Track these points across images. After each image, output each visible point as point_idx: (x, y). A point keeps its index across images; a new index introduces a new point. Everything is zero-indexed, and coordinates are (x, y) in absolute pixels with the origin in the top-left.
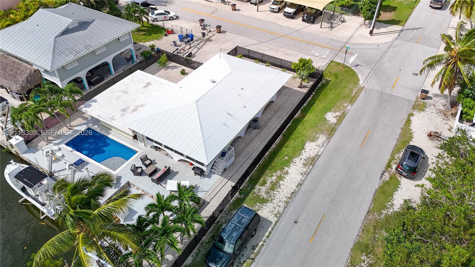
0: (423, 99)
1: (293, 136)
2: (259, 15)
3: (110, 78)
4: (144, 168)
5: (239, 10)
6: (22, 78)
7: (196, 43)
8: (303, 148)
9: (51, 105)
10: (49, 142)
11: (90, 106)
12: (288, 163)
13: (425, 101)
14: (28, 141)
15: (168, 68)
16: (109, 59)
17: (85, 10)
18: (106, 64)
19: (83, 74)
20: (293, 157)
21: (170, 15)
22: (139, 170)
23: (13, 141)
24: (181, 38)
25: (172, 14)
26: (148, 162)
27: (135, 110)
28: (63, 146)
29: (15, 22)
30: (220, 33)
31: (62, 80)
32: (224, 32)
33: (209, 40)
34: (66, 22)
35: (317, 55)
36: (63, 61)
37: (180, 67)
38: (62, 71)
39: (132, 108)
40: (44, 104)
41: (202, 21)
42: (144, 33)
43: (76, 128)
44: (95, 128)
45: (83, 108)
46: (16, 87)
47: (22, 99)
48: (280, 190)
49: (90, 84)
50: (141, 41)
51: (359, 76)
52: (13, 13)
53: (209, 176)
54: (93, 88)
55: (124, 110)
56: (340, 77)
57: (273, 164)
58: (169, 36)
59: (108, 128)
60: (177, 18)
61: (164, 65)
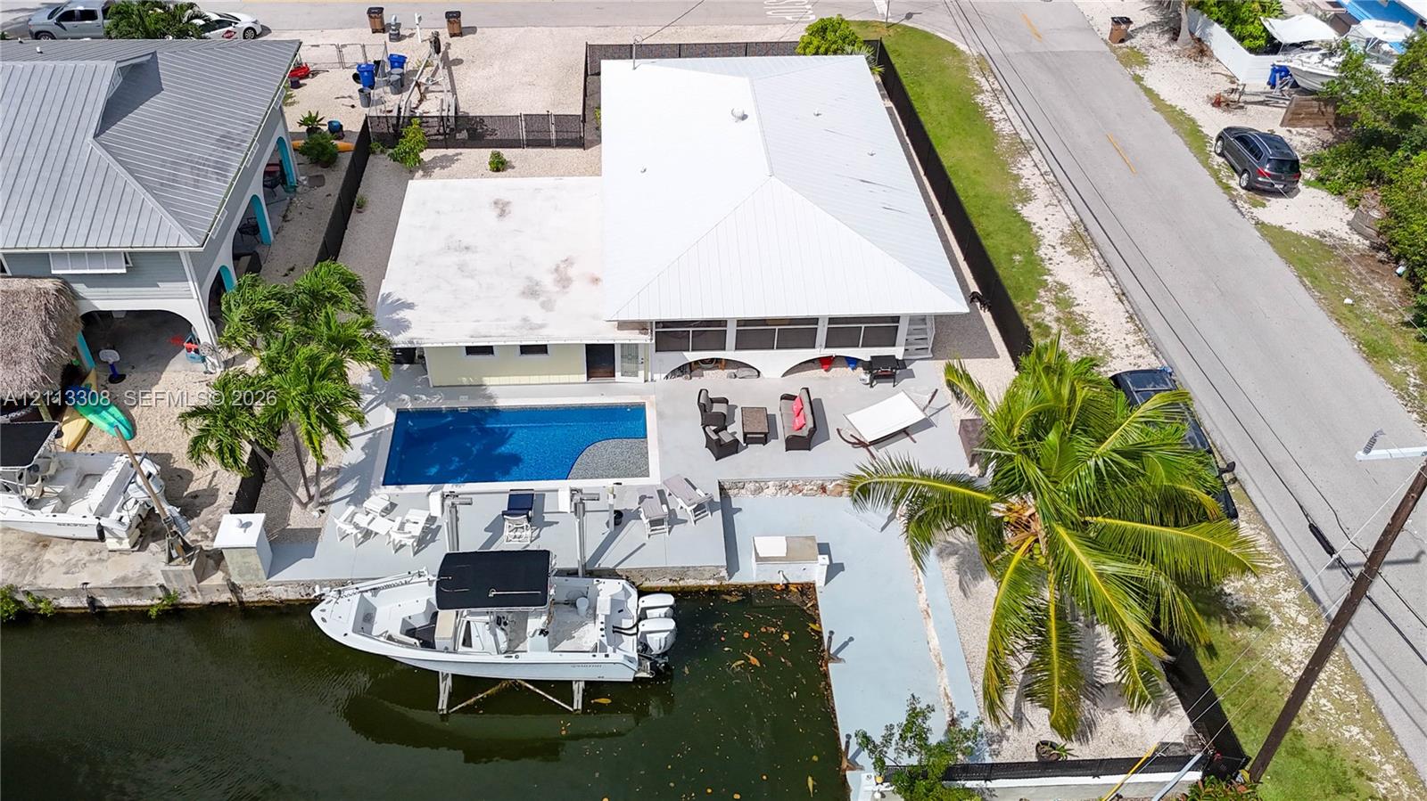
0: (1122, 41)
8: (1028, 224)
12: (1035, 268)
13: (1128, 43)
15: (427, 167)
17: (21, 45)
20: (1033, 250)
21: (243, 25)
30: (461, 34)
32: (473, 30)
33: (450, 62)
35: (789, 18)
37: (457, 154)
41: (380, 13)
48: (1098, 326)
51: (943, 36)
58: (305, 85)
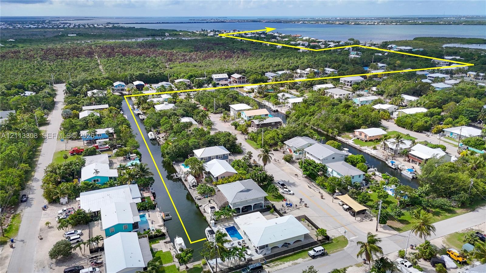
1: (297, 255)
2: (331, 204)
3: (251, 211)
4: (242, 243)
5: (324, 199)
6: (223, 203)
7: (292, 208)
8: (297, 259)
9: (226, 214)
10: (221, 226)
11: (236, 218)
14: (215, 224)
15: (273, 214)
16: (252, 205)
18: (251, 206)
19: (241, 207)
20: (291, 260)
21: (290, 193)
22: (240, 244)
23: (212, 222)
24: (287, 204)
25: (291, 192)
26: (244, 242)
27: (249, 224)
28: (224, 228)
29: (230, 182)
30: (305, 207)
31: (233, 207)
32: (308, 207)
33: (298, 209)
34: (243, 188)
36: (236, 201)
38: (234, 204)
39: (248, 223)
40: (224, 213)
41: (301, 199)
42: (274, 197)
43: (230, 225)
44: (235, 226)
45: (234, 219)
46: (220, 205)
47: (220, 210)
48: (277, 267)
49: (242, 211)
50: (271, 200)
51: (348, 245)
52: (231, 178)
53: (259, 254)
54: (243, 213)
55: (245, 223)
56: (339, 243)
57: (282, 260)
58: (283, 201)
59: (239, 228)
60: (293, 194)
61: (272, 213)
